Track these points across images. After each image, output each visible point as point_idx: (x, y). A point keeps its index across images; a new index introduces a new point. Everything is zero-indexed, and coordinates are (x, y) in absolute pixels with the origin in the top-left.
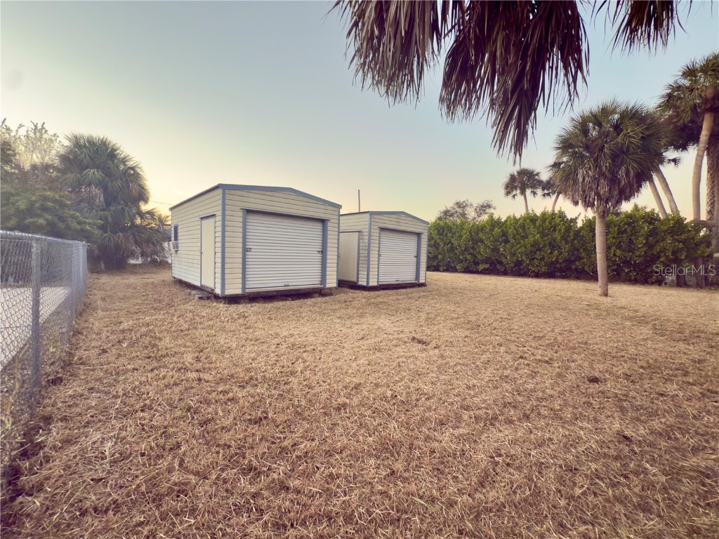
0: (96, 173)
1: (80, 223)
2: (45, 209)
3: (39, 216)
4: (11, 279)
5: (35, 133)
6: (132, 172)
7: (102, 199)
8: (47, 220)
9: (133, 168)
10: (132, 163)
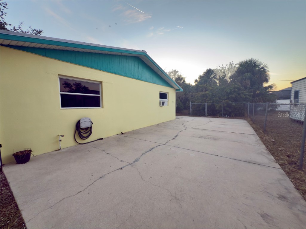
0: (248, 74)
1: (245, 95)
2: (235, 91)
3: (233, 94)
4: (226, 116)
5: (230, 66)
6: (262, 69)
7: (250, 84)
8: (235, 95)
9: (262, 68)
10: (262, 65)
